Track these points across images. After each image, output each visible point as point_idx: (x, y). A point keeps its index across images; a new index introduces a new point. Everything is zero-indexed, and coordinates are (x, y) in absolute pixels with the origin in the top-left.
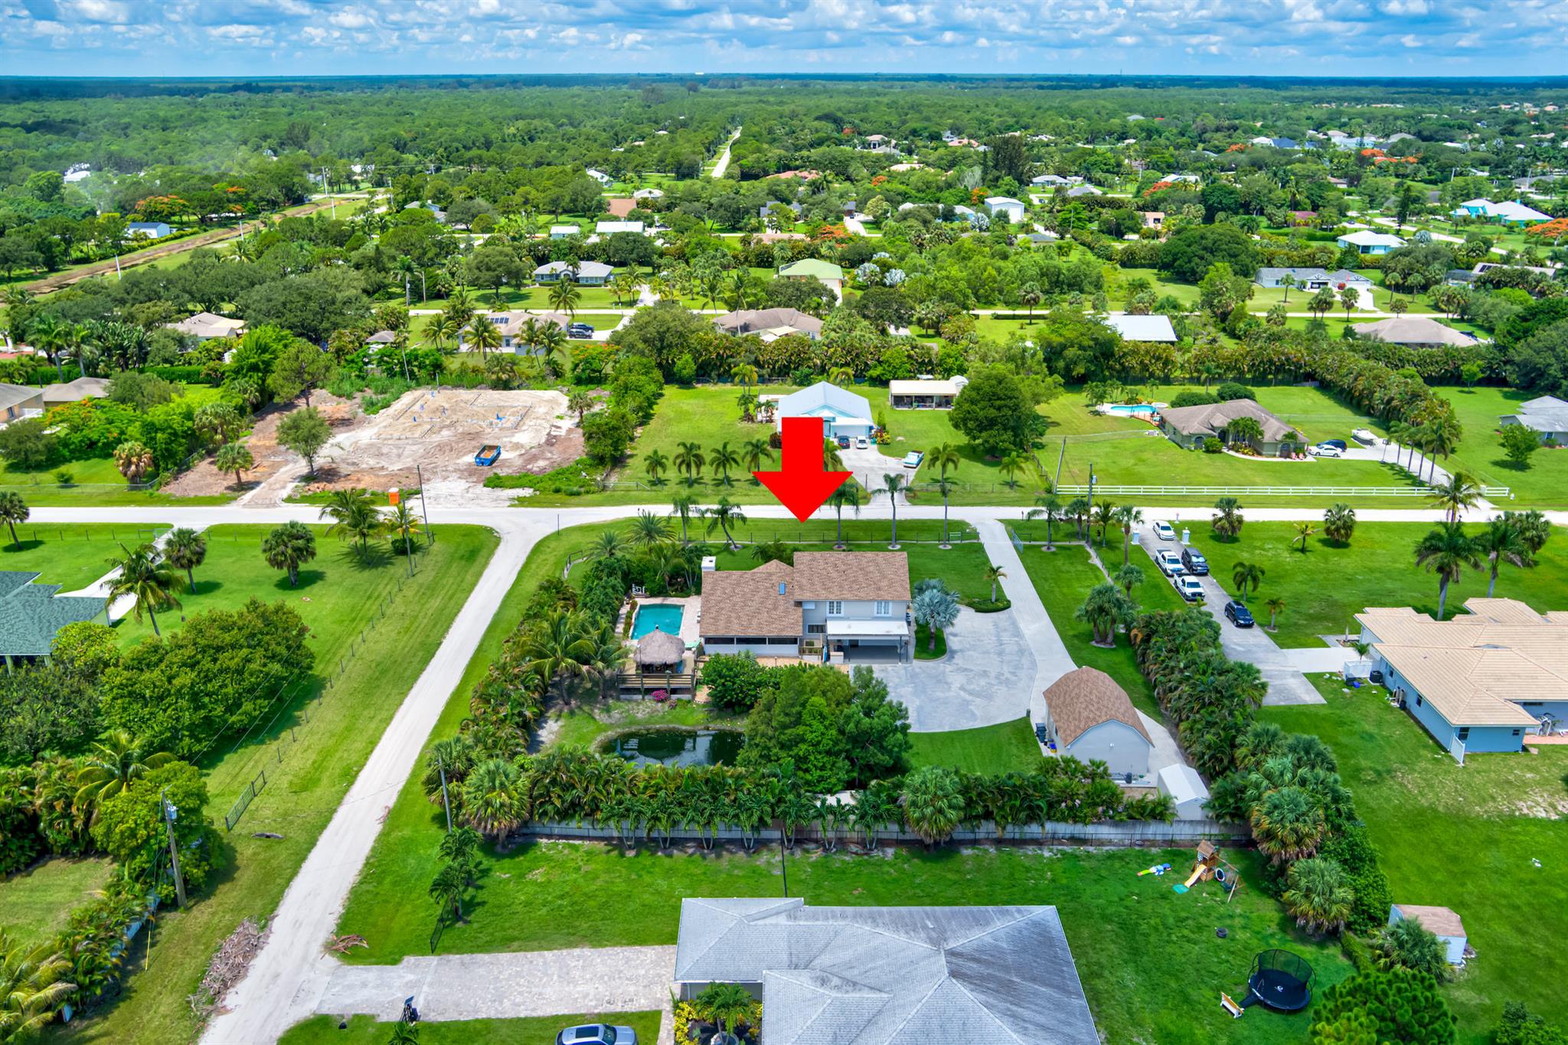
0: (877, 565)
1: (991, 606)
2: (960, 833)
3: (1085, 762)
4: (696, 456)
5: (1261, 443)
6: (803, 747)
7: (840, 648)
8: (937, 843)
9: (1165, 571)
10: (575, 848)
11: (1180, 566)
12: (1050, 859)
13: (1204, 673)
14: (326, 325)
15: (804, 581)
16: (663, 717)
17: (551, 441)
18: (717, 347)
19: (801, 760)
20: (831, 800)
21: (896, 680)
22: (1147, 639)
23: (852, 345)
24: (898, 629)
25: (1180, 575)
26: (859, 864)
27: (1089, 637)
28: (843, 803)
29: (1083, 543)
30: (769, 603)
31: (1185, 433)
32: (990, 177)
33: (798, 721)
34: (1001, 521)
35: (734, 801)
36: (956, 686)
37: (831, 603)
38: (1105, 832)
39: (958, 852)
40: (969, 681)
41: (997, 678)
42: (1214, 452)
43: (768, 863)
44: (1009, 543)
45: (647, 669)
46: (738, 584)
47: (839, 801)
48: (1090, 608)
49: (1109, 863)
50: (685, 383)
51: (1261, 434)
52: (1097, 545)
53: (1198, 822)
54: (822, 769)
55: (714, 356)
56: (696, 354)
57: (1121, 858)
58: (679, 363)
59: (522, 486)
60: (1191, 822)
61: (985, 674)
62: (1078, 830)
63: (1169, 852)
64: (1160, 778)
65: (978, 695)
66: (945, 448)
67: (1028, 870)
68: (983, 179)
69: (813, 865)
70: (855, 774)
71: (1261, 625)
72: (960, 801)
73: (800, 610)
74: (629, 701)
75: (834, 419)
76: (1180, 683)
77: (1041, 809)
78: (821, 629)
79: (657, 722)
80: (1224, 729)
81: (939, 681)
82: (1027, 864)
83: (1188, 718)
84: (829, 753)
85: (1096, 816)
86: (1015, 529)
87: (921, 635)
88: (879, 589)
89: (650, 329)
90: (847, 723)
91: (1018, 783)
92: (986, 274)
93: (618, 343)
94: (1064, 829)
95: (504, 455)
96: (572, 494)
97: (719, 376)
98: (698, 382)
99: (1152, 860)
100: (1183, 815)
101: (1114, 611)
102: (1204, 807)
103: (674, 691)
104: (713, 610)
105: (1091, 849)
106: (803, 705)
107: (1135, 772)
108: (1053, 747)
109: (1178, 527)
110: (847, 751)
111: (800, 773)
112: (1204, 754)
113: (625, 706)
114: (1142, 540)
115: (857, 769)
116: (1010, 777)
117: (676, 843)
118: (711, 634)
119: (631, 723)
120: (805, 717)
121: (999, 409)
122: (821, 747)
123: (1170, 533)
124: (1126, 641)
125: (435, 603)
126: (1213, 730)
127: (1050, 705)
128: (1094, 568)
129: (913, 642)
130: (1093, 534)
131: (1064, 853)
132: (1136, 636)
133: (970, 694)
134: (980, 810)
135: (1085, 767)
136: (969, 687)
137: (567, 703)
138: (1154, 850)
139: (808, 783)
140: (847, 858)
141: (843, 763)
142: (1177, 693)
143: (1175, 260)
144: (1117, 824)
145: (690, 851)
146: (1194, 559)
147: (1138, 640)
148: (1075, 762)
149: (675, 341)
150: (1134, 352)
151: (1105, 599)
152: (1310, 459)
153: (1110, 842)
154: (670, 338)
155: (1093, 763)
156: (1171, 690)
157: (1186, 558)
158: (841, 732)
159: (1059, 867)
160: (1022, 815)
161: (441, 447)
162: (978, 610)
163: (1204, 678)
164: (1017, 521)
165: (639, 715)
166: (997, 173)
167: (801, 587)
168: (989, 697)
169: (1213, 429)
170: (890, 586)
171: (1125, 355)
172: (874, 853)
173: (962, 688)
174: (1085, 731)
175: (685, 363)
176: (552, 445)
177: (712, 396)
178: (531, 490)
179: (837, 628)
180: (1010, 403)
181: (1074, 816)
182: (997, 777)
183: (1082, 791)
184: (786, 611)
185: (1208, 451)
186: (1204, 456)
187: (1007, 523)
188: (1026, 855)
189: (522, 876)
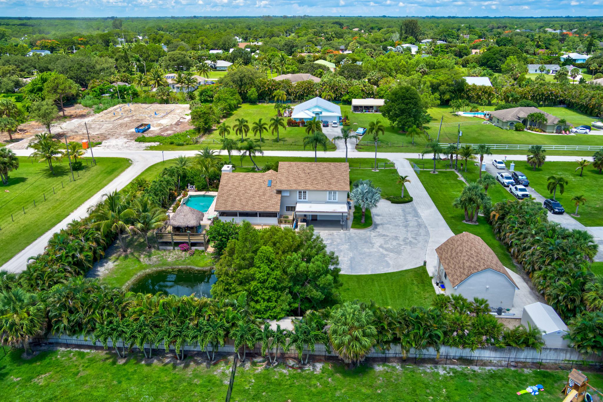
0: (330, 170)
1: (401, 200)
2: (373, 353)
3: (470, 299)
4: (245, 126)
5: (545, 126)
6: (254, 283)
7: (304, 221)
8: (354, 364)
9: (503, 184)
10: (82, 355)
11: (512, 181)
12: (445, 377)
13: (552, 237)
14: (88, 77)
15: (283, 179)
16: (184, 261)
17: (178, 124)
18: (268, 85)
19: (252, 295)
20: (273, 325)
21: (339, 241)
22: (502, 218)
23: (334, 84)
24: (343, 208)
25: (513, 185)
26: (293, 377)
27: (462, 218)
28: (282, 328)
29: (453, 170)
30: (260, 192)
31: (504, 121)
32: (403, 37)
33: (251, 265)
34: (407, 159)
35: (197, 325)
36: (377, 245)
37: (300, 192)
38: (487, 355)
39: (372, 368)
40: (386, 242)
41: (404, 240)
42: (520, 130)
43: (223, 373)
44: (412, 169)
45: (178, 229)
46: (243, 180)
47: (279, 327)
48: (463, 199)
49: (492, 381)
50: (253, 102)
51: (546, 121)
52: (462, 171)
53: (561, 350)
54: (269, 300)
55: (267, 89)
56: (258, 88)
57: (501, 378)
58: (249, 92)
59: (155, 141)
60: (556, 349)
61: (396, 238)
62: (466, 353)
63: (540, 373)
64: (525, 312)
65: (391, 251)
66: (377, 123)
67: (427, 386)
68: (400, 38)
69: (257, 377)
70: (296, 305)
71: (568, 213)
72: (374, 330)
73: (280, 196)
74: (165, 250)
75: (321, 113)
76: (533, 244)
77: (439, 338)
78: (293, 208)
79: (180, 264)
80: (573, 277)
81: (366, 242)
82: (426, 381)
83: (540, 269)
84: (274, 288)
85: (481, 343)
86: (414, 163)
87: (357, 215)
88: (330, 184)
89: (236, 76)
90: (289, 266)
91: (420, 315)
92: (401, 64)
93: (221, 83)
94: (454, 352)
95: (152, 129)
96: (179, 145)
97: (270, 99)
98: (260, 102)
99: (526, 380)
100: (549, 343)
101: (479, 200)
102: (564, 337)
103: (194, 244)
104: (225, 195)
105: (476, 368)
106: (255, 252)
107: (504, 306)
108: (443, 287)
109: (508, 164)
110: (290, 288)
111: (252, 304)
112: (558, 295)
113: (161, 253)
114: (486, 169)
115: (298, 301)
116: (414, 310)
117: (157, 353)
118: (222, 209)
119: (163, 264)
120: (256, 261)
121: (407, 104)
122: (267, 284)
123: (503, 165)
124: (488, 220)
125: (79, 194)
126: (564, 278)
127: (440, 259)
128: (461, 182)
129: (351, 218)
130: (459, 166)
131: (455, 372)
132: (494, 216)
133: (386, 250)
134: (390, 336)
135: (471, 304)
136: (385, 246)
137: (125, 251)
138: (526, 371)
139: (257, 311)
140: (285, 371)
141: (286, 297)
142: (530, 251)
143: (488, 61)
144: (496, 349)
145: (167, 360)
146: (520, 177)
147: (496, 218)
148: (462, 299)
149: (248, 81)
150: (474, 89)
151: (474, 193)
152: (572, 134)
153: (490, 363)
154: (245, 80)
155: (476, 300)
156: (525, 249)
157: (515, 177)
158: (285, 272)
159: (451, 384)
160: (424, 342)
161: (121, 125)
162: (393, 202)
163: (552, 241)
164: (416, 159)
165: (169, 259)
166: (406, 35)
167: (281, 182)
168: (399, 253)
169: (519, 118)
170: (337, 182)
171: (469, 90)
172: (306, 368)
173: (381, 246)
174: (468, 276)
175: (253, 92)
176: (178, 125)
177: (264, 108)
178: (159, 143)
179: (302, 208)
180: (413, 101)
181: (462, 341)
182: (403, 310)
183: (470, 323)
184: (271, 197)
185: (517, 130)
186: (515, 132)
187: (410, 160)
188: (425, 373)
189: (30, 379)
